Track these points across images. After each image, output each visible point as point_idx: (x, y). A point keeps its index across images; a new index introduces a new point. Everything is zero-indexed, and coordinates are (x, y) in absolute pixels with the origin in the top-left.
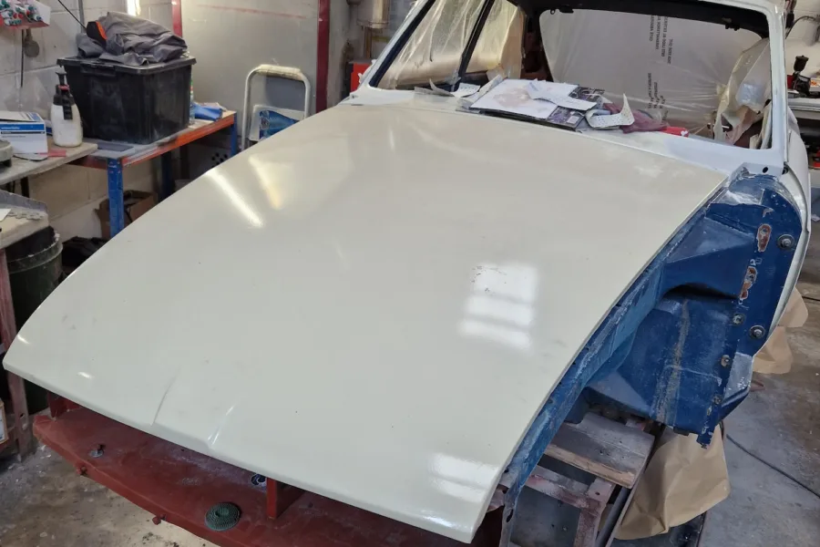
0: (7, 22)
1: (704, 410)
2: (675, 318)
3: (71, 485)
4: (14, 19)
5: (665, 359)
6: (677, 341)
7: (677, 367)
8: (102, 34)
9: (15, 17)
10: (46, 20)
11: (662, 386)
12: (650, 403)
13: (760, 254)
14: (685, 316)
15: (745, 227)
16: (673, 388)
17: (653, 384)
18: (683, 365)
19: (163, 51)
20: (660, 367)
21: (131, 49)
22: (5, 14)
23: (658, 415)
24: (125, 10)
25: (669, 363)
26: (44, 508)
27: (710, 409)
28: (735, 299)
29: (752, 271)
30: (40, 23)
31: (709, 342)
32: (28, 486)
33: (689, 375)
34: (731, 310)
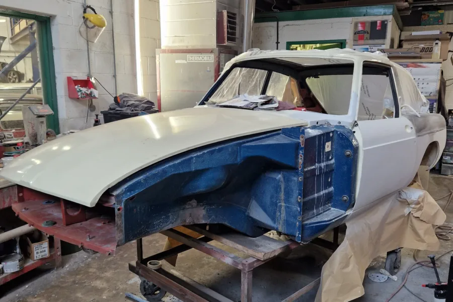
0: (80, 97)
1: (296, 224)
2: (279, 181)
3: (72, 280)
4: (83, 96)
5: (277, 200)
6: (281, 191)
7: (283, 204)
8: (119, 101)
9: (83, 94)
10: (97, 96)
11: (279, 214)
12: (275, 223)
13: (302, 148)
14: (282, 179)
15: (295, 137)
16: (283, 215)
17: (275, 213)
18: (285, 203)
19: (143, 106)
20: (276, 204)
21: (128, 106)
22: (79, 94)
23: (279, 228)
24: (137, 93)
25: (279, 202)
26: (58, 286)
27: (298, 223)
28: (298, 169)
29: (301, 156)
30: (95, 97)
31: (292, 191)
32: (56, 279)
33: (288, 207)
34: (297, 174)
